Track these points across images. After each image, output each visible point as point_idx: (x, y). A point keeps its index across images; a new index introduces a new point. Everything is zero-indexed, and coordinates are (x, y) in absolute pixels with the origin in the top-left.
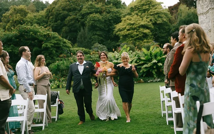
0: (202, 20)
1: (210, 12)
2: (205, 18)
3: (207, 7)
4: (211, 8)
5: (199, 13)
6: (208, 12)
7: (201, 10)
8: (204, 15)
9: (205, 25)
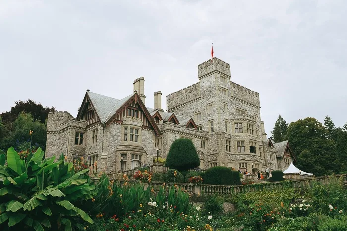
0: (52, 140)
1: (68, 131)
2: (58, 138)
3: (64, 123)
4: (71, 126)
5: (49, 130)
6: (64, 130)
7: (53, 126)
8: (57, 134)
9: (55, 148)
